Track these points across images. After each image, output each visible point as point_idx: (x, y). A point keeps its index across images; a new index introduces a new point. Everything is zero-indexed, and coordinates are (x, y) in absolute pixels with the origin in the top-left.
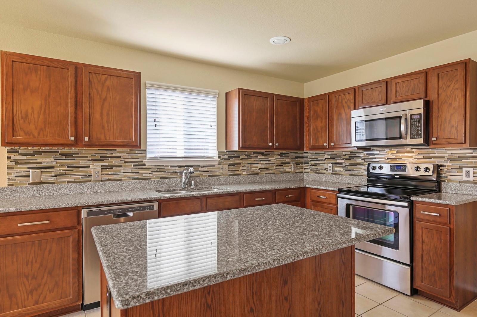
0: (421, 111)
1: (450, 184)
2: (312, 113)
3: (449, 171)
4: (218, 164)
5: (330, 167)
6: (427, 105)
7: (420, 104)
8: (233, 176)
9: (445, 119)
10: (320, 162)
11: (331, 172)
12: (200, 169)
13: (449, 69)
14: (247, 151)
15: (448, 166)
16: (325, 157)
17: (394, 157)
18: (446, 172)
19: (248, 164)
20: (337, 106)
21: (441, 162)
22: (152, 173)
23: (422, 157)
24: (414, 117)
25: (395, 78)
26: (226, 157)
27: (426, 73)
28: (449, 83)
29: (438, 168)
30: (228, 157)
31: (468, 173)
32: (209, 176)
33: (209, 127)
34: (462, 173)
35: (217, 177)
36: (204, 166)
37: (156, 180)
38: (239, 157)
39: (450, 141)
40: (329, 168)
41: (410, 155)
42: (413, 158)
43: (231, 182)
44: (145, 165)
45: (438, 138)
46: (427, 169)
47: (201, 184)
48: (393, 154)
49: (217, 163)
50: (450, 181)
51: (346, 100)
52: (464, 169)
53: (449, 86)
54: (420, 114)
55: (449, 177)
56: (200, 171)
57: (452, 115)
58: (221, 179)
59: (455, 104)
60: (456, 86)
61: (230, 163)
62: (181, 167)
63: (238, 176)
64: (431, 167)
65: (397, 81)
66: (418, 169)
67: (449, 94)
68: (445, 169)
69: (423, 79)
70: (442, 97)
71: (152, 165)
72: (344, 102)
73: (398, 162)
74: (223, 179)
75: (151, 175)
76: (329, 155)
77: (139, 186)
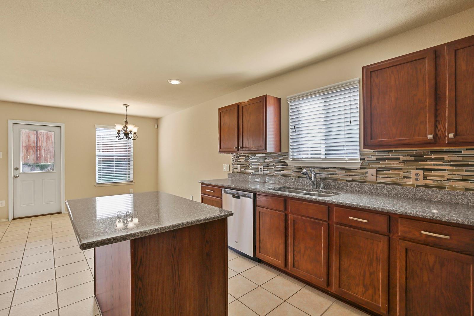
4: (361, 168)
8: (383, 185)
12: (337, 172)
14: (416, 150)
19: (417, 169)
22: (292, 172)
26: (374, 159)
30: (377, 159)
32: (347, 181)
33: (349, 124)
35: (357, 183)
36: (342, 169)
37: (294, 178)
38: (398, 159)
43: (380, 192)
47: (336, 188)
49: (358, 166)
56: (336, 174)
58: (363, 187)
61: (379, 166)
62: (316, 168)
63: (393, 186)
71: (293, 165)
74: (366, 187)
75: (292, 174)
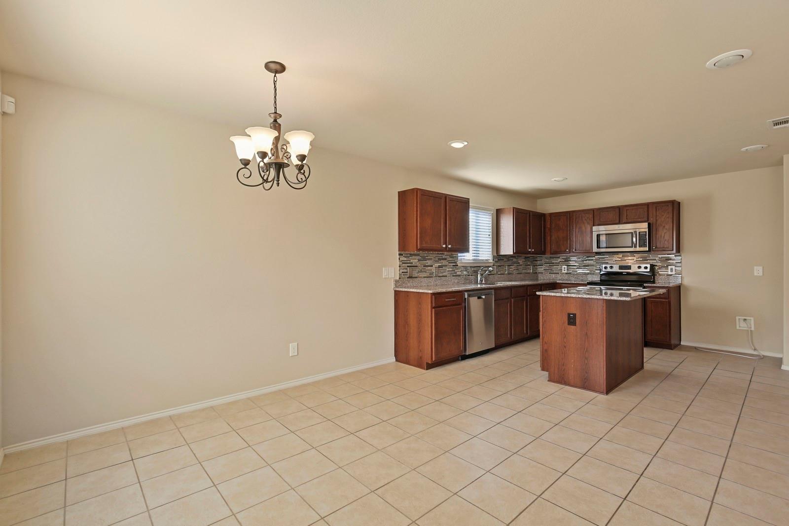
0: (647, 230)
1: (661, 277)
2: (553, 225)
3: (660, 268)
4: (493, 266)
5: (565, 268)
6: (649, 225)
7: (645, 225)
8: (501, 275)
9: (661, 236)
10: (554, 264)
11: (566, 272)
12: (486, 269)
13: (663, 205)
14: (518, 256)
15: (659, 265)
16: (559, 260)
17: (620, 259)
18: (658, 269)
20: (578, 222)
21: (654, 263)
22: (461, 271)
23: (641, 259)
24: (641, 233)
25: (626, 206)
27: (648, 205)
28: (663, 214)
29: (652, 266)
30: (498, 260)
31: (672, 270)
33: (488, 236)
34: (668, 269)
36: (487, 267)
38: (503, 260)
39: (663, 249)
40: (563, 269)
41: (633, 258)
42: (635, 260)
44: (457, 266)
45: (656, 247)
46: (646, 268)
47: (486, 281)
48: (619, 258)
50: (660, 275)
51: (586, 218)
52: (670, 267)
53: (663, 215)
54: (646, 232)
55: (660, 272)
57: (665, 233)
59: (667, 227)
60: (668, 216)
62: (474, 267)
64: (648, 266)
65: (627, 208)
66: (639, 267)
67: (663, 219)
68: (657, 268)
69: (646, 209)
70: (659, 222)
71: (462, 265)
72: (584, 219)
73: (623, 264)
75: (461, 273)
76: (563, 259)
77: (456, 281)
